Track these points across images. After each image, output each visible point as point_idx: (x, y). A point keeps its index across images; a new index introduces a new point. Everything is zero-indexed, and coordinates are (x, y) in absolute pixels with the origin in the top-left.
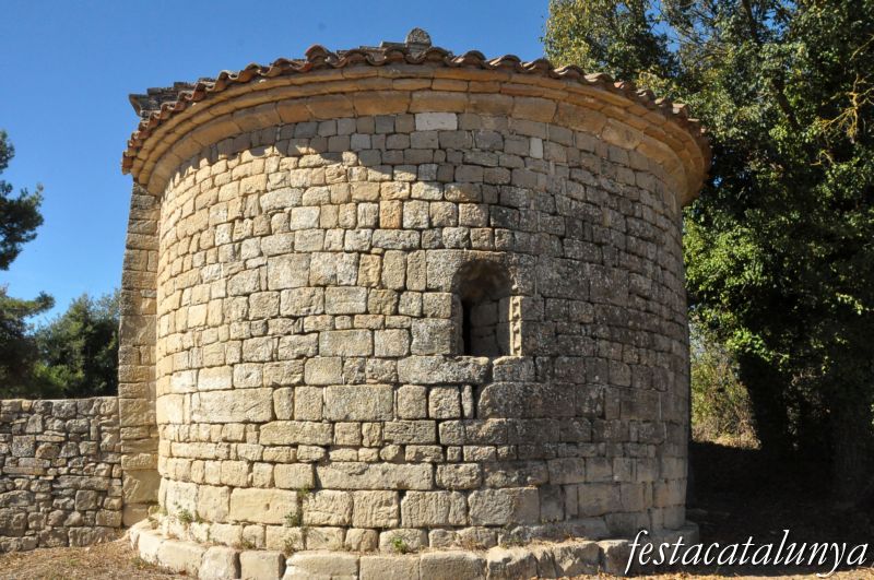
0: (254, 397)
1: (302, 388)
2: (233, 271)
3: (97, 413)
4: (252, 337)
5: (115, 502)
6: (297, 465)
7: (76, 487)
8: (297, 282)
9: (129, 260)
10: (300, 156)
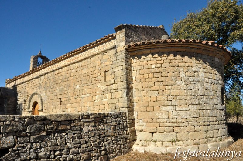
0: (195, 112)
1: (205, 110)
2: (187, 84)
3: (122, 116)
4: (194, 99)
5: (129, 141)
6: (205, 126)
7: (121, 138)
8: (202, 88)
9: (127, 72)
10: (199, 61)
